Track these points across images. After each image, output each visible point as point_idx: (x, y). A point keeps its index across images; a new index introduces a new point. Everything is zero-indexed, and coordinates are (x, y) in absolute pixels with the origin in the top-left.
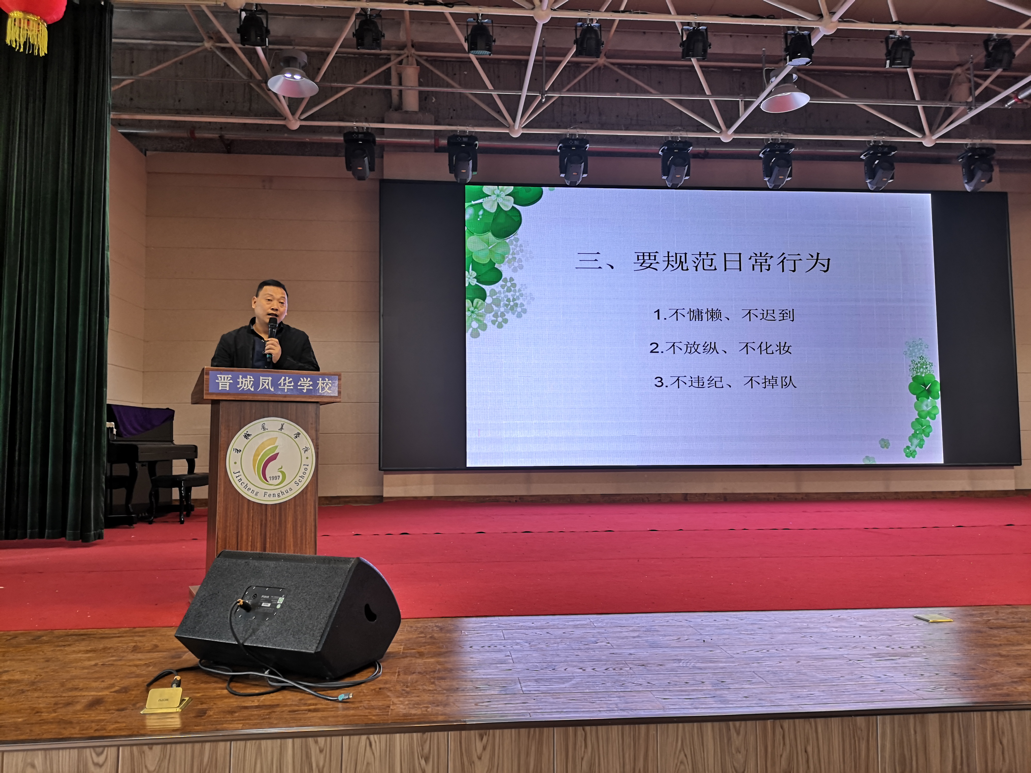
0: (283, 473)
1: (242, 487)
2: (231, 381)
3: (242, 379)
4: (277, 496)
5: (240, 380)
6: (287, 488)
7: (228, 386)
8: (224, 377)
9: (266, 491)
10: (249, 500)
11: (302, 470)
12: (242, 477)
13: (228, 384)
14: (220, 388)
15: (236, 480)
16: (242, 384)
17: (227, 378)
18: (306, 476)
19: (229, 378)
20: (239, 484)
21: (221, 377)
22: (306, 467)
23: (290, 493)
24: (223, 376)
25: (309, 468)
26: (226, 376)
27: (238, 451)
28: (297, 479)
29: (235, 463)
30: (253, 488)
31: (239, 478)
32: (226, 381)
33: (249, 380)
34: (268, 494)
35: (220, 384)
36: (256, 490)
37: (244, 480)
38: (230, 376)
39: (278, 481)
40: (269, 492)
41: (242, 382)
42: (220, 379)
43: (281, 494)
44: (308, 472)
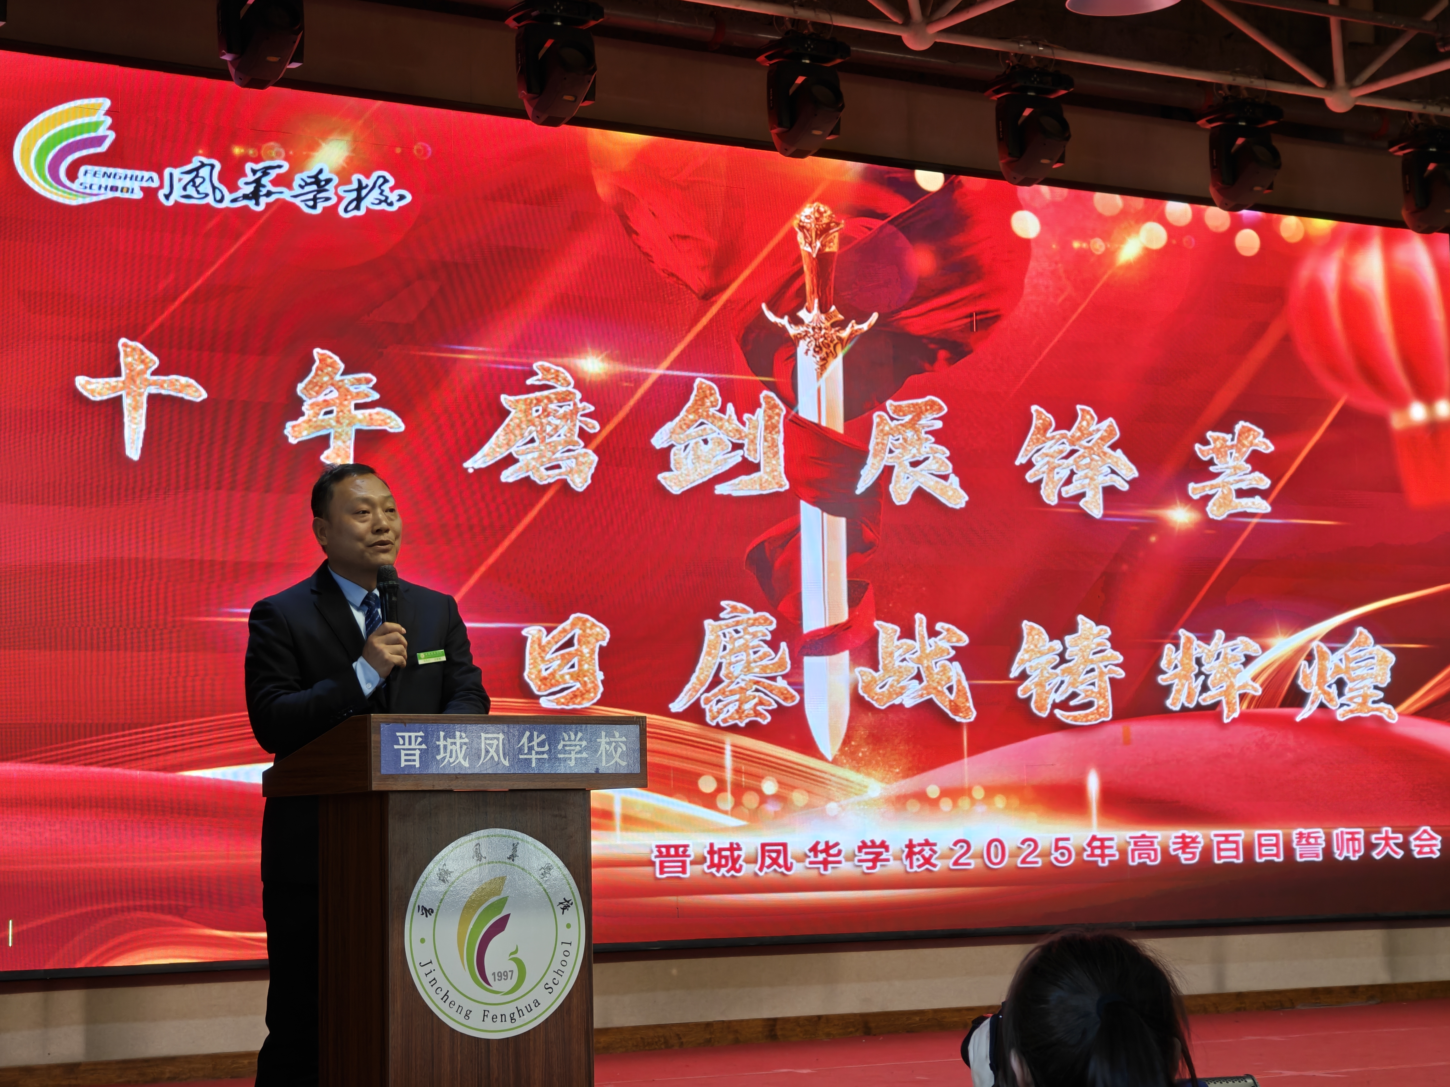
0: (519, 963)
1: (437, 998)
2: (424, 746)
3: (445, 739)
4: (508, 1019)
5: (441, 743)
6: (529, 1000)
7: (417, 758)
8: (410, 737)
9: (487, 1007)
10: (453, 1030)
11: (559, 956)
12: (437, 974)
13: (418, 752)
14: (402, 765)
15: (426, 980)
16: (445, 752)
17: (416, 737)
18: (567, 970)
19: (420, 739)
20: (431, 991)
21: (403, 737)
22: (567, 947)
23: (536, 1011)
24: (407, 735)
25: (573, 950)
26: (413, 735)
27: (427, 911)
28: (548, 979)
29: (423, 941)
30: (459, 1000)
31: (431, 977)
32: (413, 746)
33: (458, 741)
34: (490, 1016)
35: (403, 752)
36: (467, 1005)
37: (442, 982)
38: (421, 734)
39: (511, 983)
40: (493, 1010)
41: (445, 747)
42: (401, 741)
43: (516, 1016)
44: (570, 960)
